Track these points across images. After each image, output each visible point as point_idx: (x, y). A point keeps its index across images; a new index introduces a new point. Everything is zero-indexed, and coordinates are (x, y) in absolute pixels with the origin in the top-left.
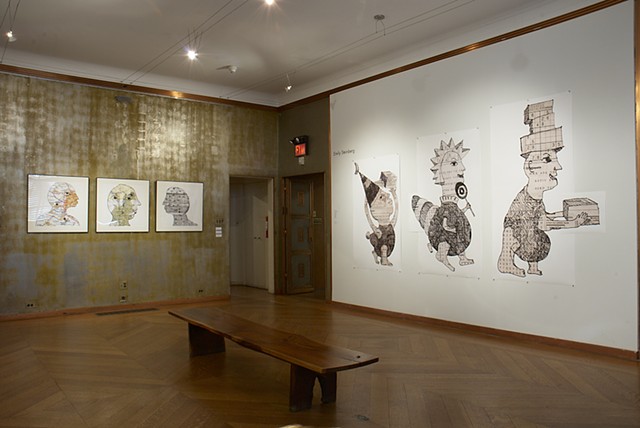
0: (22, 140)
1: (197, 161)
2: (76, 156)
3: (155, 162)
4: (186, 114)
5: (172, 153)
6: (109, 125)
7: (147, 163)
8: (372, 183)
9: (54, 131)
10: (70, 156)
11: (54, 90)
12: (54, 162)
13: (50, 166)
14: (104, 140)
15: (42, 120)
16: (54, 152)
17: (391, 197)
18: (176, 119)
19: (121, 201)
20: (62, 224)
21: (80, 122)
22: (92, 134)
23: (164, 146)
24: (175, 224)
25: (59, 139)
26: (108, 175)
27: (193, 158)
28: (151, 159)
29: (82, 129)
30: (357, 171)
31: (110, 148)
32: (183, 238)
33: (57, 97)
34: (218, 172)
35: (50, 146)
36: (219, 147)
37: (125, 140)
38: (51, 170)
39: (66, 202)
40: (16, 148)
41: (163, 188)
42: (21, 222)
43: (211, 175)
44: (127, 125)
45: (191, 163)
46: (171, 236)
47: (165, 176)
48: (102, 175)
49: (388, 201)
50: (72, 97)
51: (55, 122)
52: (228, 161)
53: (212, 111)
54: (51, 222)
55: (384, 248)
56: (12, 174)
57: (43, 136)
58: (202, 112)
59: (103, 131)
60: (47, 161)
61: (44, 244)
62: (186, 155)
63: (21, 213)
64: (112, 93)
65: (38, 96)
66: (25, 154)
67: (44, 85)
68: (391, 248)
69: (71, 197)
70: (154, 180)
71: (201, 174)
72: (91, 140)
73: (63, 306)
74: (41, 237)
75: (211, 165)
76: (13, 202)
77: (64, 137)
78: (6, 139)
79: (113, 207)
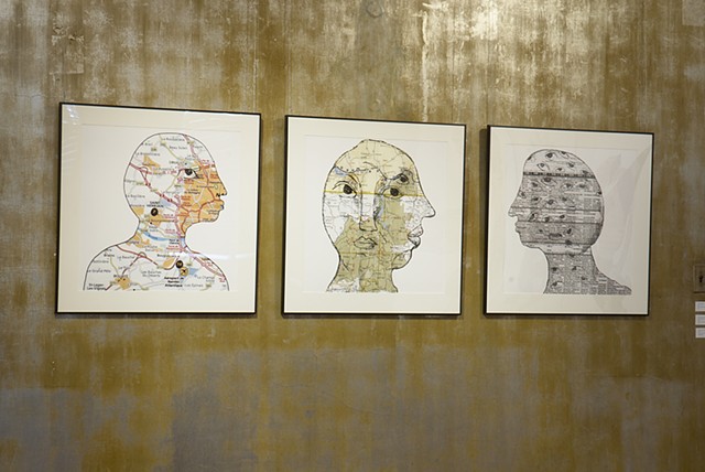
1: (629, 51)
2: (216, 38)
3: (482, 55)
5: (542, 24)
7: (457, 62)
10: (197, 36)
12: (145, 58)
13: (132, 73)
16: (144, 22)
19: (369, 199)
20: (172, 282)
24: (552, 286)
26: (325, 107)
27: (616, 41)
28: (469, 46)
31: (330, 5)
32: (579, 340)
38: (135, 88)
39: (185, 203)
40: (19, 11)
41: (513, 151)
42: (36, 275)
43: (681, 103)
45: (609, 58)
46: (536, 331)
47: (518, 110)
54: (134, 276)
56: (8, 103)
60: (119, 55)
61: (111, 354)
62: (589, 30)
63: (36, 241)
66: (51, 30)
70: (478, 123)
71: (644, 99)
74: (98, 333)
75: (680, 67)
76: (10, 201)
79: (341, 224)
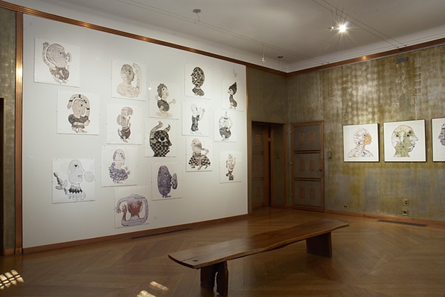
0: (340, 105)
2: (370, 110)
6: (392, 83)
7: (424, 106)
9: (357, 96)
10: (367, 110)
13: (355, 119)
14: (388, 95)
15: (350, 90)
16: (357, 109)
19: (402, 138)
20: (363, 156)
21: (372, 85)
22: (380, 92)
23: (440, 88)
25: (360, 100)
26: (392, 119)
28: (427, 101)
29: (373, 90)
31: (393, 99)
33: (357, 74)
35: (355, 106)
37: (405, 91)
38: (356, 121)
39: (364, 141)
40: (338, 111)
41: (438, 124)
42: (341, 154)
44: (406, 78)
47: (441, 114)
48: (388, 120)
50: (366, 70)
51: (357, 89)
54: (356, 155)
56: (336, 127)
57: (351, 100)
59: (387, 88)
60: (353, 116)
61: (353, 169)
63: (341, 149)
64: (393, 58)
65: (347, 76)
66: (342, 113)
67: (350, 68)
69: (367, 138)
70: (429, 118)
72: (380, 96)
73: (363, 211)
74: (351, 165)
76: (337, 143)
77: (363, 98)
78: (333, 107)
79: (396, 143)
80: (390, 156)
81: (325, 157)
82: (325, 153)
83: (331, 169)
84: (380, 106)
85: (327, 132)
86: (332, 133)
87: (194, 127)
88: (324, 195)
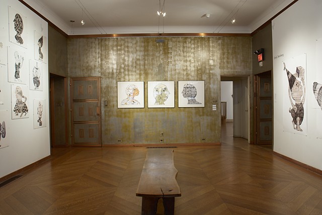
0: (115, 67)
1: (201, 69)
2: (138, 72)
3: (177, 71)
4: (194, 44)
5: (187, 66)
6: (153, 55)
7: (173, 72)
8: (292, 76)
9: (128, 61)
10: (135, 71)
11: (128, 42)
12: (129, 75)
13: (127, 77)
14: (151, 63)
15: (123, 56)
16: (128, 70)
17: (302, 84)
18: (189, 48)
19: (160, 92)
20: (132, 104)
21: (140, 55)
22: (145, 60)
23: (182, 62)
24: (189, 103)
25: (130, 64)
26: (153, 80)
27: (199, 68)
28: (175, 70)
29: (141, 58)
30: (285, 68)
31: (154, 66)
32: (194, 111)
33: (129, 45)
34: (213, 74)
35: (127, 68)
36: (214, 61)
37: (162, 61)
38: (127, 79)
39: (134, 93)
40: (113, 70)
42: (115, 103)
43: (210, 76)
44: (163, 53)
45: (198, 70)
46: (187, 109)
47: (183, 78)
48: (150, 80)
49: (300, 87)
50: (136, 43)
51: (128, 56)
52: (220, 68)
53: (209, 41)
54: (127, 103)
55: (298, 118)
56: (111, 82)
57: (123, 63)
58: (203, 42)
59: (150, 58)
60: (125, 75)
61: (125, 113)
62: (194, 67)
63: (115, 99)
64: (155, 39)
65: (121, 46)
66: (116, 73)
67: (124, 40)
68: (302, 119)
69: (136, 91)
70: (177, 81)
71: (203, 76)
72: (145, 63)
73: (133, 142)
74: (123, 110)
75: (209, 71)
76: (112, 94)
77: (133, 63)
78: (109, 67)
79: (156, 95)
80: (152, 103)
81: (103, 105)
82: (102, 102)
83: (107, 114)
84: (145, 70)
85: (104, 86)
86: (108, 87)
87: (17, 75)
88: (101, 133)
